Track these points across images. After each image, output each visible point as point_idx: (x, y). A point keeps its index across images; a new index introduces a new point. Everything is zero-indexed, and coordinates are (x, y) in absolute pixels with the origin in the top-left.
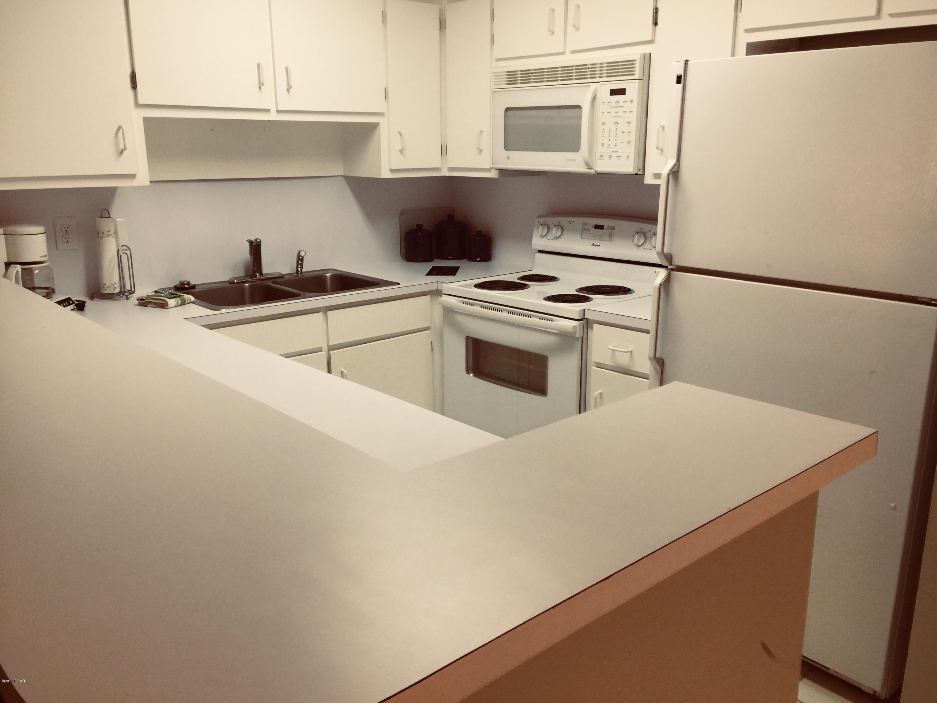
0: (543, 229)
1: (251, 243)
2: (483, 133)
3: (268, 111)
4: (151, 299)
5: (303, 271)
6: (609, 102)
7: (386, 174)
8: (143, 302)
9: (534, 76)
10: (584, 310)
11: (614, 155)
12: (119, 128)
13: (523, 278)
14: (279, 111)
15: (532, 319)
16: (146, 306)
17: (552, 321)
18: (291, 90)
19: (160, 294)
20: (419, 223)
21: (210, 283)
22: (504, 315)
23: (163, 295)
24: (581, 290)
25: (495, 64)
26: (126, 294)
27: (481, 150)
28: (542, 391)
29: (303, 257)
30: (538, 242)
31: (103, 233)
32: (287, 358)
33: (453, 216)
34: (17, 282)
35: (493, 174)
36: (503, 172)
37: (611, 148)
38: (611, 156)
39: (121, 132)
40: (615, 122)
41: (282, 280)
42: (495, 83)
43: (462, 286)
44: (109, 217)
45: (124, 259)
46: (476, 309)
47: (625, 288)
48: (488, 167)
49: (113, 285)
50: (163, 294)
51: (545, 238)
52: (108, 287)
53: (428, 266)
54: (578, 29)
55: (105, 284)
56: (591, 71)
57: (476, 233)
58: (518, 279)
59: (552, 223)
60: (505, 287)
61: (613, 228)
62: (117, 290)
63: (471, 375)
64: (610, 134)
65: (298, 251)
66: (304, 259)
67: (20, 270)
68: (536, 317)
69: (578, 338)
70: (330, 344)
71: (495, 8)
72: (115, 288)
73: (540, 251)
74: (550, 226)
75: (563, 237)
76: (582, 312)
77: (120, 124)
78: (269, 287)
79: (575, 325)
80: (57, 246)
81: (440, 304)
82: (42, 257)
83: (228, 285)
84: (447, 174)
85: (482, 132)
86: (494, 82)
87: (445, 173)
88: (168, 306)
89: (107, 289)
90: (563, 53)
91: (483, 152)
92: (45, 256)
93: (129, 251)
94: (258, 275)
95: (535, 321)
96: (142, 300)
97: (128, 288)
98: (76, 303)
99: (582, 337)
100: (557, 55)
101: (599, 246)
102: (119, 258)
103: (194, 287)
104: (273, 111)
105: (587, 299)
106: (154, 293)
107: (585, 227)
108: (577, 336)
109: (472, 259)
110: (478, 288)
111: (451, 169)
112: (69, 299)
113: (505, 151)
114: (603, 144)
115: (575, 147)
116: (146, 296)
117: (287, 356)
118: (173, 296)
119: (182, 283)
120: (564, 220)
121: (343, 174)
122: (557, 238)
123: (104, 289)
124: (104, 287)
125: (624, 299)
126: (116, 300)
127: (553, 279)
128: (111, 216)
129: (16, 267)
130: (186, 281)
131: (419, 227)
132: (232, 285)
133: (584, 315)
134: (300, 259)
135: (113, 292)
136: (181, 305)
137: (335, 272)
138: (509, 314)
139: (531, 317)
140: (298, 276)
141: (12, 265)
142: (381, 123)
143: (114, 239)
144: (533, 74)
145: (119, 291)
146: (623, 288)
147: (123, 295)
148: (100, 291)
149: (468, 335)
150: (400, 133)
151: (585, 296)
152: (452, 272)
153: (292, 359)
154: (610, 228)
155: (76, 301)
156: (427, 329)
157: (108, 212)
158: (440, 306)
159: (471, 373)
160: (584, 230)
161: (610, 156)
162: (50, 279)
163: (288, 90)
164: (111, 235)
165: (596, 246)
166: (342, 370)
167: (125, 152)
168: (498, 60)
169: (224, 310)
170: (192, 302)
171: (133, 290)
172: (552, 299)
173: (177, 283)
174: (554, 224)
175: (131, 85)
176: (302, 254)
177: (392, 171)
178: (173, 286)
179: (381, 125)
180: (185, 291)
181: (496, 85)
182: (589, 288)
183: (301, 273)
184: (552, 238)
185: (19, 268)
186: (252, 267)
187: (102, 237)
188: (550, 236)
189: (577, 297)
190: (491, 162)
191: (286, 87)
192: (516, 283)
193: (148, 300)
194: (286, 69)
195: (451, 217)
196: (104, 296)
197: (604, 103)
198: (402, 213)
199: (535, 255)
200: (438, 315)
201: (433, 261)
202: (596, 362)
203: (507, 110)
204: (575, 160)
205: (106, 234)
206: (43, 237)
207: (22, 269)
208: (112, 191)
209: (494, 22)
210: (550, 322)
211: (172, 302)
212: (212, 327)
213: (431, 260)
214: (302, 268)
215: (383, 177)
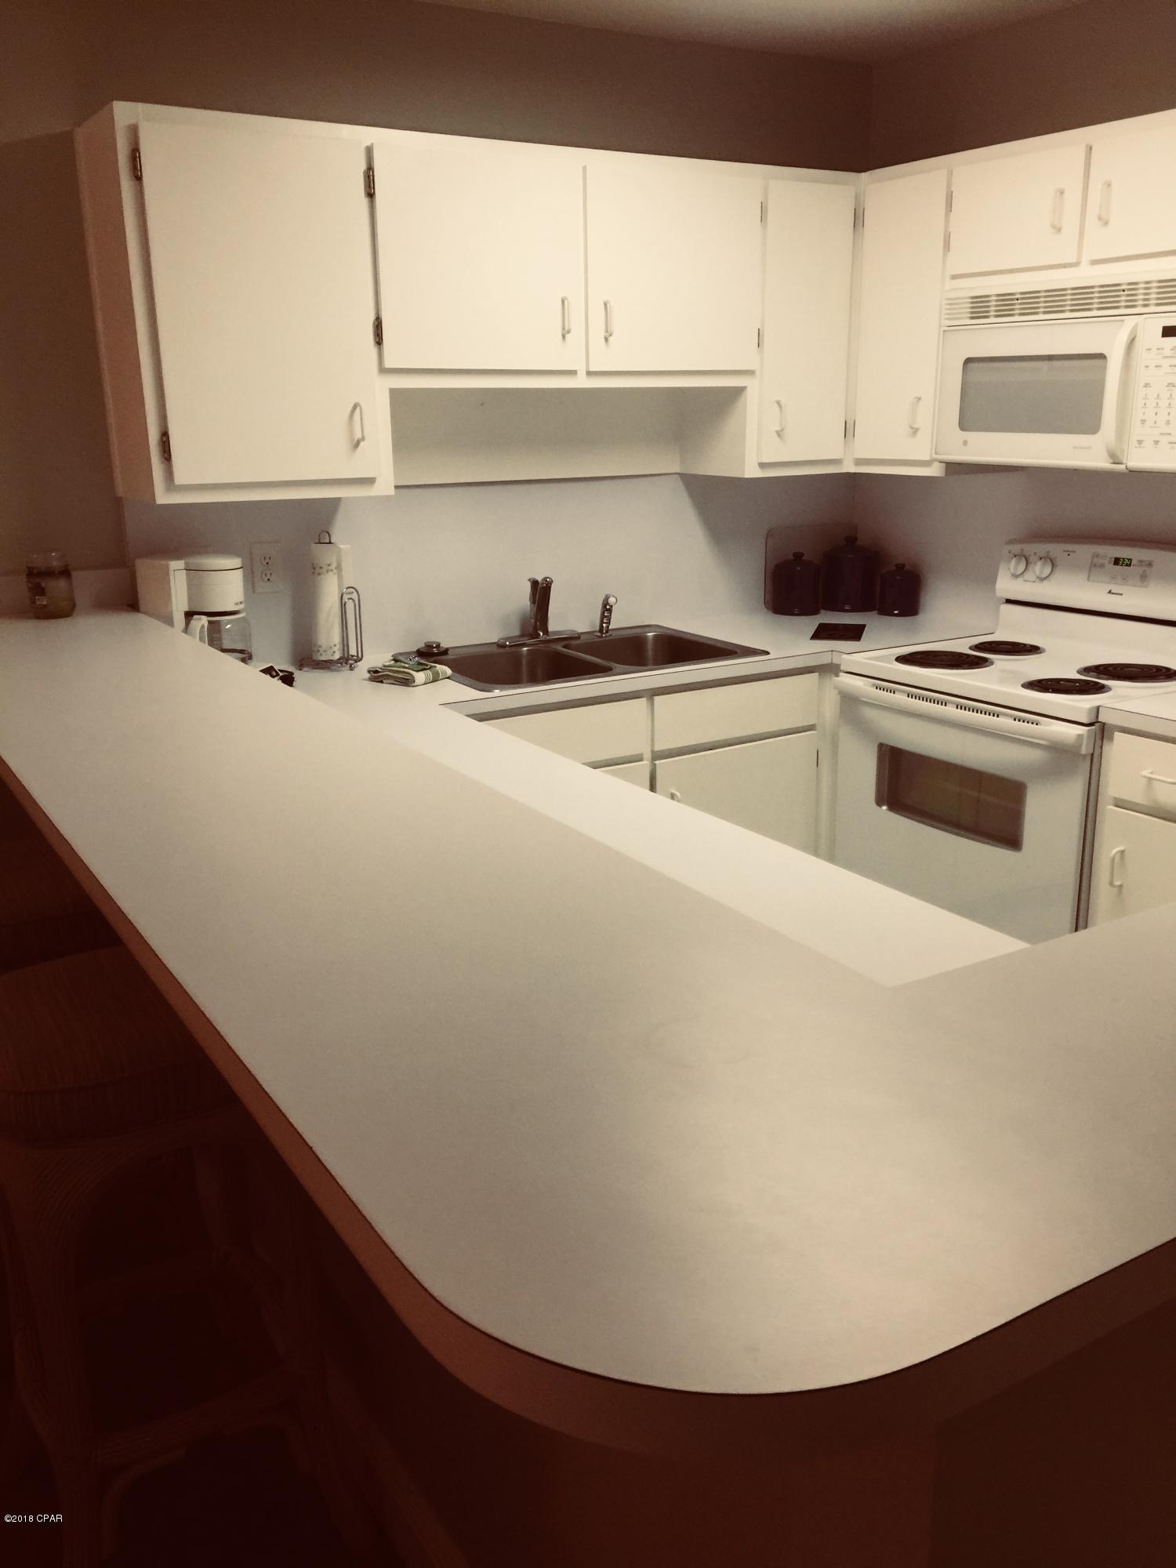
0: (1018, 563)
1: (535, 583)
2: (921, 403)
3: (573, 373)
4: (390, 671)
5: (610, 627)
6: (1158, 349)
7: (752, 472)
8: (377, 676)
9: (1021, 304)
10: (1098, 708)
11: (1164, 440)
12: (355, 407)
13: (980, 647)
14: (589, 373)
15: (1001, 719)
16: (382, 682)
17: (1037, 724)
18: (611, 339)
19: (403, 664)
20: (797, 550)
21: (468, 646)
22: (950, 711)
23: (407, 666)
24: (1087, 670)
25: (950, 284)
26: (351, 662)
27: (917, 430)
28: (1012, 841)
29: (612, 606)
30: (1007, 585)
31: (321, 568)
32: (595, 768)
33: (856, 539)
34: (202, 639)
35: (935, 471)
36: (955, 469)
37: (1158, 427)
38: (1158, 441)
39: (358, 409)
40: (1169, 384)
41: (578, 642)
42: (947, 316)
43: (876, 659)
44: (330, 543)
45: (350, 606)
46: (900, 699)
47: (1168, 669)
48: (928, 459)
49: (331, 648)
50: (407, 663)
51: (1020, 580)
52: (325, 651)
53: (811, 623)
54: (1106, 223)
55: (320, 646)
56: (1128, 295)
57: (895, 568)
58: (971, 648)
59: (1035, 554)
60: (948, 663)
61: (1150, 564)
62: (337, 656)
63: (884, 808)
64: (1157, 404)
65: (604, 597)
66: (614, 609)
67: (206, 625)
68: (1010, 716)
69: (1084, 756)
70: (656, 750)
71: (954, 189)
72: (334, 652)
73: (1009, 601)
74: (1031, 559)
75: (1052, 578)
76: (1095, 711)
77: (356, 401)
78: (558, 654)
79: (1080, 732)
80: (253, 587)
81: (835, 688)
82: (237, 604)
83: (495, 650)
84: (852, 469)
85: (920, 399)
86: (947, 314)
87: (849, 468)
88: (414, 682)
89: (324, 654)
90: (1076, 264)
91: (919, 433)
92: (241, 603)
93: (355, 593)
94: (541, 634)
95: (1005, 722)
96: (376, 672)
97: (353, 651)
98: (281, 674)
99: (1092, 754)
100: (1065, 267)
101: (1122, 594)
102: (343, 606)
103: (446, 652)
104: (582, 373)
105: (1099, 689)
106: (393, 662)
107: (1096, 560)
108: (1084, 751)
109: (885, 611)
110: (904, 664)
111: (859, 462)
112: (271, 668)
113: (960, 431)
114: (1143, 421)
115: (1091, 426)
116: (381, 666)
117: (596, 765)
118: (421, 667)
119: (429, 646)
120: (1056, 549)
121: (679, 471)
122: (1042, 579)
123: (319, 654)
124: (319, 651)
125: (1165, 690)
126: (335, 670)
127: (1033, 650)
128: (332, 541)
129: (200, 619)
130: (434, 642)
131: (798, 556)
132: (501, 650)
133: (1097, 717)
134: (607, 609)
135: (331, 658)
136: (434, 681)
137: (659, 632)
138: (959, 710)
139: (998, 716)
140: (600, 637)
141: (195, 616)
142: (748, 389)
143: (336, 576)
144: (1019, 301)
145: (338, 657)
146: (1164, 670)
147: (346, 663)
148: (312, 655)
149: (882, 741)
150: (778, 403)
151: (1097, 683)
152: (854, 633)
153: (603, 771)
154: (1144, 563)
155: (281, 671)
156: (811, 728)
157: (329, 536)
158: (836, 691)
159: (884, 805)
160: (1094, 567)
161: (1156, 442)
162: (246, 636)
163: (606, 339)
164: (332, 570)
165: (1117, 594)
166: (673, 791)
167: (362, 444)
168: (954, 277)
169: (497, 692)
170: (448, 678)
171: (360, 656)
172: (1038, 686)
173: (421, 645)
174: (1038, 554)
175: (375, 339)
176: (612, 600)
177: (762, 465)
178: (415, 650)
179: (749, 391)
180: (432, 660)
181: (949, 319)
182: (1101, 668)
183: (607, 632)
184: (1033, 578)
185: (204, 620)
186: (533, 621)
187: (319, 574)
188: (1029, 575)
189: (1082, 684)
190: (934, 451)
191: (603, 334)
192: (968, 656)
193: (385, 673)
194: (605, 304)
195: (851, 540)
196: (318, 664)
197: (1150, 349)
198: (769, 534)
199: (999, 606)
200: (830, 706)
201: (819, 613)
202: (1115, 798)
203: (968, 361)
204: (1090, 448)
205: (325, 568)
206: (238, 575)
207: (210, 622)
208: (335, 503)
209: (952, 215)
210: (1034, 725)
211: (420, 677)
212: (482, 717)
213: (813, 612)
214: (609, 623)
215: (747, 475)
